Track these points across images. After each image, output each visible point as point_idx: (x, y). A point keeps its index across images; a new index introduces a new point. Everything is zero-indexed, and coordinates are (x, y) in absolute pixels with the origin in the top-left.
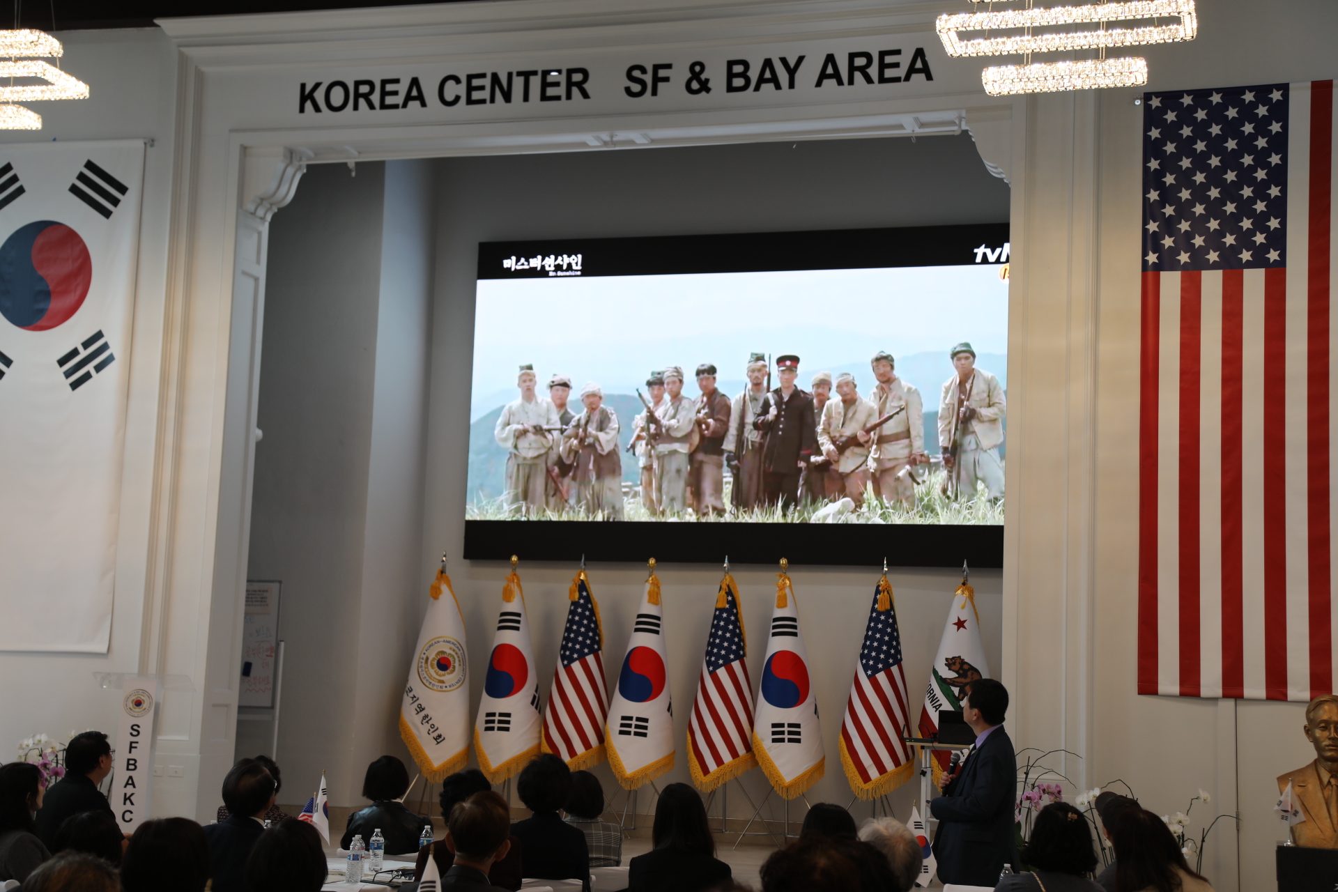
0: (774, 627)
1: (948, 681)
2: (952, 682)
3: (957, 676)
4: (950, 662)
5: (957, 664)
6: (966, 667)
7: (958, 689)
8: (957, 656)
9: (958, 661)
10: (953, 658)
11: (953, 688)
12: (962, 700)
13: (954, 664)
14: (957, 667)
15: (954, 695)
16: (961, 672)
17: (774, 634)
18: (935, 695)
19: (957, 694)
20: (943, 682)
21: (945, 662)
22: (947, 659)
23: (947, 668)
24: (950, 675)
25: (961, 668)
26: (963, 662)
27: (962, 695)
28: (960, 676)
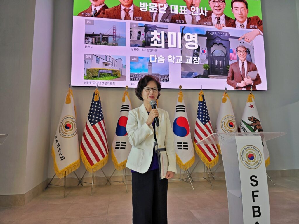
0: (177, 109)
1: (250, 125)
2: (252, 125)
3: (253, 123)
4: (250, 118)
5: (252, 119)
6: (255, 120)
7: (254, 127)
8: (252, 116)
9: (252, 118)
10: (251, 117)
11: (252, 127)
12: (256, 130)
13: (251, 119)
14: (253, 120)
15: (253, 129)
16: (254, 121)
17: (177, 111)
18: (245, 129)
19: (254, 129)
20: (248, 125)
21: (248, 119)
22: (248, 118)
23: (249, 121)
24: (251, 123)
25: (254, 120)
26: (254, 118)
27: (255, 129)
28: (254, 123)
